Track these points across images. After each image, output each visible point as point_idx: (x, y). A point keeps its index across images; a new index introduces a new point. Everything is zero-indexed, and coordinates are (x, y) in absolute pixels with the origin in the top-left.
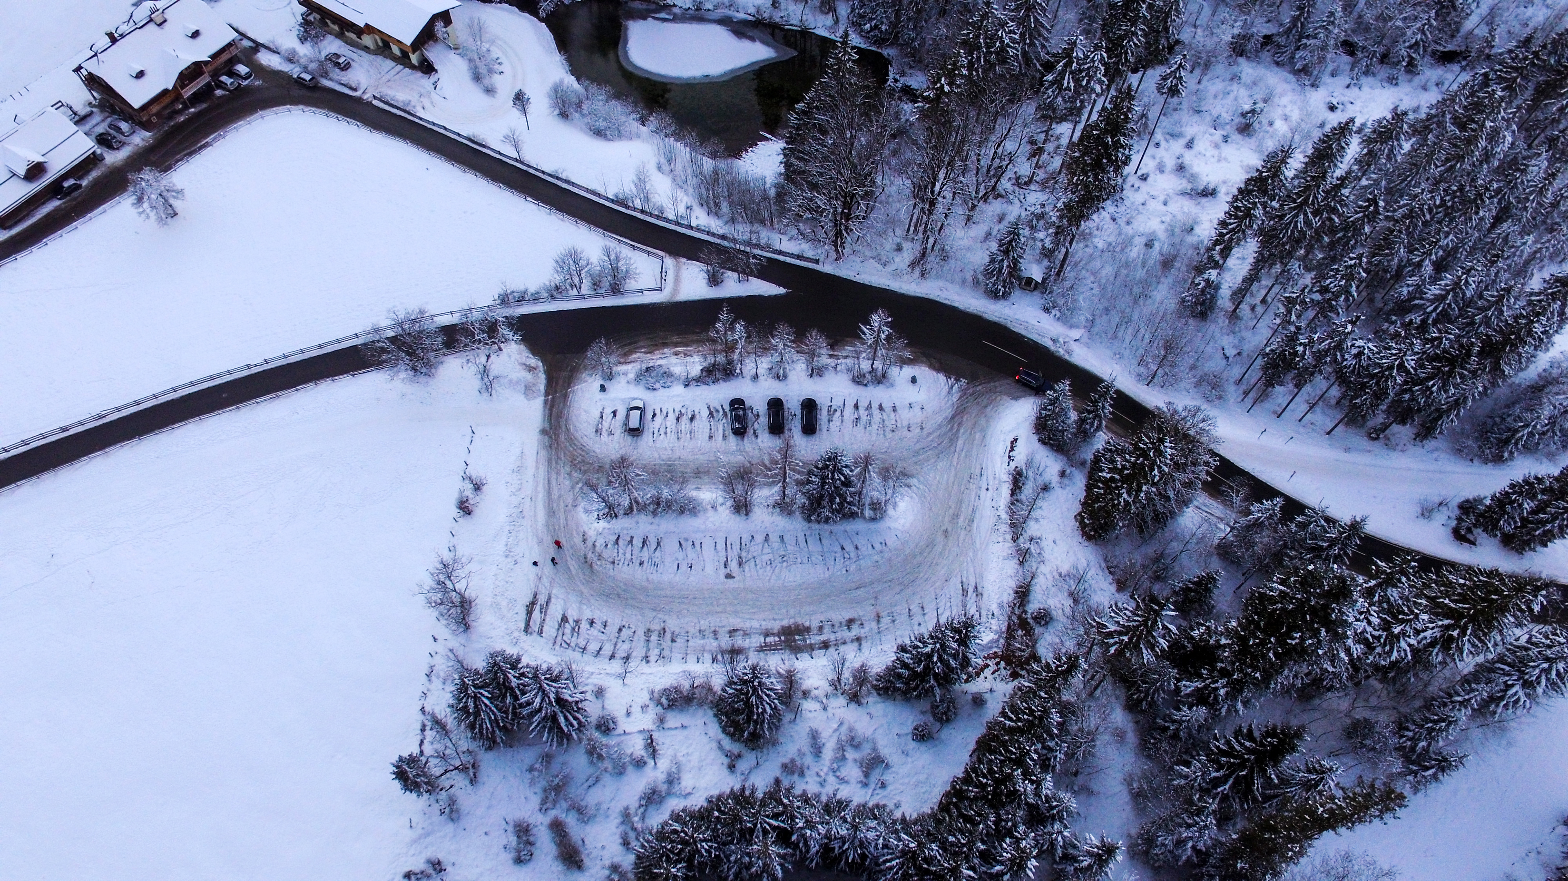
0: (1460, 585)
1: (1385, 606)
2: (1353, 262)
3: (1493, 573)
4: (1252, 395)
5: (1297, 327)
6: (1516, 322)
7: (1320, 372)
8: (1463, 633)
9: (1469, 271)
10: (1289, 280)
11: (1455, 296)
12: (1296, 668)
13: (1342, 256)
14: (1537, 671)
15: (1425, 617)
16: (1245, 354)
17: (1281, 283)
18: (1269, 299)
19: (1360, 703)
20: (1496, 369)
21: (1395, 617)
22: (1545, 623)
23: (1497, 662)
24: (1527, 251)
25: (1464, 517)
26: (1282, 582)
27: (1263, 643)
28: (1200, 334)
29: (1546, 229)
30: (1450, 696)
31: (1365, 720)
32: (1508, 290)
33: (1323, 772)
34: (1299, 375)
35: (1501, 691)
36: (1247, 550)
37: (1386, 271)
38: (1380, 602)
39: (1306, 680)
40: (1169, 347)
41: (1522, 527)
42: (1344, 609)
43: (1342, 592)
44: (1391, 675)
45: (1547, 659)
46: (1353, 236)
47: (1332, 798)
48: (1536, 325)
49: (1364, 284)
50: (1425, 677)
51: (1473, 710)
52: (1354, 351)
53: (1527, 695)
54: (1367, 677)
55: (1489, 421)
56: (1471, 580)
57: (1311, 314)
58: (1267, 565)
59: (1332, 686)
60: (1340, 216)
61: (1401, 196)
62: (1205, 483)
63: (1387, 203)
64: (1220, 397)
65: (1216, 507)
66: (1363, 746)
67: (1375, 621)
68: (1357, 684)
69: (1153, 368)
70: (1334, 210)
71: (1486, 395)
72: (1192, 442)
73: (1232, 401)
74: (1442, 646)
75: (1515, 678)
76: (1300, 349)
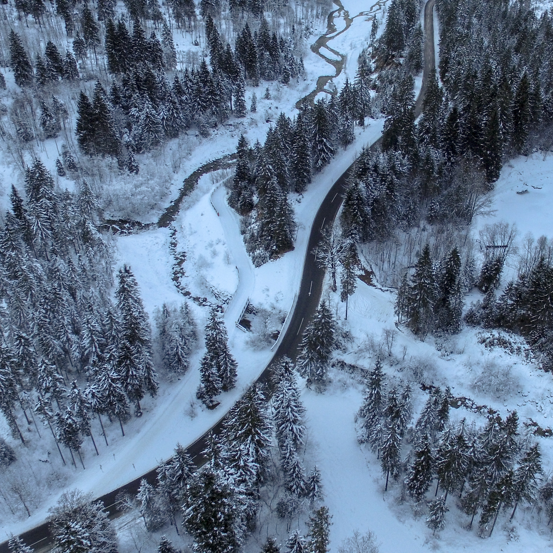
0: (235, 422)
1: (227, 462)
2: (43, 367)
3: (238, 404)
4: (77, 461)
5: (56, 415)
6: (127, 320)
7: (89, 419)
8: (259, 434)
9: (88, 322)
10: (28, 403)
11: (96, 335)
12: (236, 525)
13: (36, 370)
14: (290, 414)
15: (242, 447)
16: (51, 451)
17: (27, 408)
18: (31, 419)
19: (269, 502)
20: (143, 342)
21: (235, 461)
22: (271, 397)
23: (279, 428)
24: (97, 294)
25: (204, 400)
26: (188, 506)
27: (214, 536)
28: (22, 468)
29: (93, 280)
30: (285, 458)
31: (279, 504)
32: (109, 313)
33: (296, 540)
34: (83, 430)
35: (292, 434)
36: (160, 515)
37: (60, 356)
38: (224, 463)
39: (245, 523)
40: (16, 490)
41: (223, 378)
42: (219, 483)
43: (209, 479)
44: (262, 479)
45: (287, 407)
46: (30, 358)
47: (310, 544)
48: (134, 314)
49: (59, 369)
50: (272, 464)
51: (296, 451)
52: (90, 396)
53: (299, 424)
54: (258, 491)
55: (165, 360)
56: (235, 416)
57: (54, 404)
58: (174, 509)
59: (254, 511)
60: (14, 357)
61: (27, 324)
62: (109, 516)
63: (26, 332)
64: (66, 479)
65: (125, 518)
66: (290, 513)
67: (232, 471)
68: (259, 498)
69: (22, 506)
70: (9, 358)
71: (152, 354)
72: (81, 510)
73: (72, 473)
74: (260, 447)
75: (289, 425)
76: (70, 421)
